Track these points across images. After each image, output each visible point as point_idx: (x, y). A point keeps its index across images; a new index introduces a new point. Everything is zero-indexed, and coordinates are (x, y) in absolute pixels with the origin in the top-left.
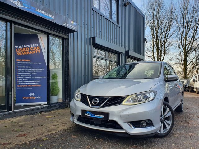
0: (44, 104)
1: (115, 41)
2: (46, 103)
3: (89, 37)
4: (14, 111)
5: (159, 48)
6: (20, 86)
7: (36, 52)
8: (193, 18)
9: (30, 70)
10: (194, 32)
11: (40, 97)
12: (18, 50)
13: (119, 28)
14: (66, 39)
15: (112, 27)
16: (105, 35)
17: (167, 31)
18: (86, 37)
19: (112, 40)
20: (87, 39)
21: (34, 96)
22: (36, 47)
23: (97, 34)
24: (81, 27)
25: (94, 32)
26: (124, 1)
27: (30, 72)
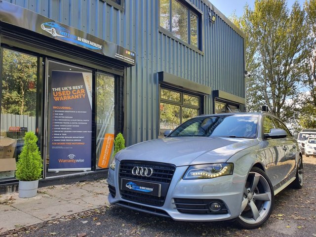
0: (87, 170)
2: (90, 169)
3: (154, 72)
4: (46, 178)
6: (56, 144)
7: (79, 96)
9: (70, 122)
11: (83, 161)
12: (56, 94)
13: (201, 56)
14: (119, 76)
15: (190, 56)
16: (179, 68)
18: (149, 72)
19: (189, 75)
20: (150, 75)
21: (75, 158)
22: (80, 89)
23: (165, 67)
24: (142, 58)
25: (161, 65)
26: (210, 16)
27: (70, 124)
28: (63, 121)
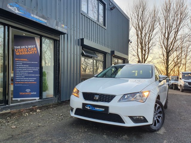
1: (102, 42)
3: (78, 38)
5: (143, 47)
6: (17, 83)
8: (174, 20)
10: (175, 33)
11: (35, 93)
12: (17, 51)
13: (105, 30)
14: (57, 40)
15: (98, 29)
16: (93, 36)
17: (150, 31)
18: (75, 38)
19: (98, 41)
20: (76, 40)
21: (30, 92)
22: (33, 48)
23: (85, 35)
24: (71, 29)
25: (82, 34)
26: (110, 5)
27: (27, 70)
28: (22, 68)
